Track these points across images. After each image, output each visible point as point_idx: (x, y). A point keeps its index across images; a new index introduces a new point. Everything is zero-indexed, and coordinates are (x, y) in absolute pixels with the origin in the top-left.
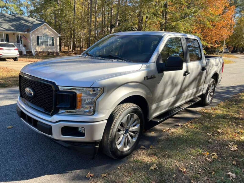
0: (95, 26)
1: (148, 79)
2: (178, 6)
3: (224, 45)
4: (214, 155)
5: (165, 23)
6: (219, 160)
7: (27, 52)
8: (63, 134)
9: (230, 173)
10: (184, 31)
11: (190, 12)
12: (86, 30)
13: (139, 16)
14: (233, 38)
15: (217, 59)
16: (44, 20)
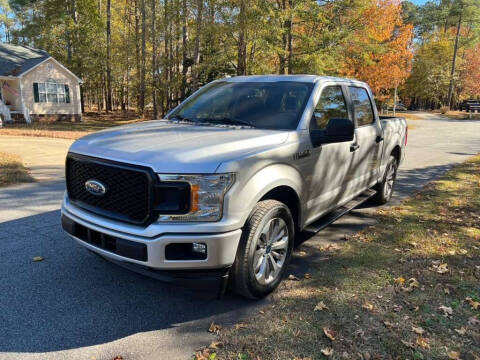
0: (153, 62)
1: (300, 157)
2: (311, 24)
3: (396, 96)
4: (412, 281)
5: (290, 57)
6: (423, 289)
7: (13, 116)
8: (168, 257)
9: (443, 307)
10: (325, 72)
11: (335, 37)
12: (133, 72)
13: (241, 44)
14: (410, 83)
15: (398, 122)
16: (45, 51)
